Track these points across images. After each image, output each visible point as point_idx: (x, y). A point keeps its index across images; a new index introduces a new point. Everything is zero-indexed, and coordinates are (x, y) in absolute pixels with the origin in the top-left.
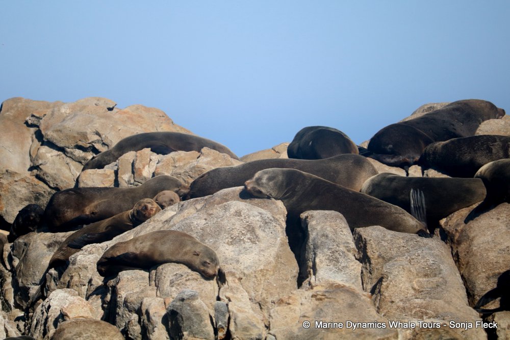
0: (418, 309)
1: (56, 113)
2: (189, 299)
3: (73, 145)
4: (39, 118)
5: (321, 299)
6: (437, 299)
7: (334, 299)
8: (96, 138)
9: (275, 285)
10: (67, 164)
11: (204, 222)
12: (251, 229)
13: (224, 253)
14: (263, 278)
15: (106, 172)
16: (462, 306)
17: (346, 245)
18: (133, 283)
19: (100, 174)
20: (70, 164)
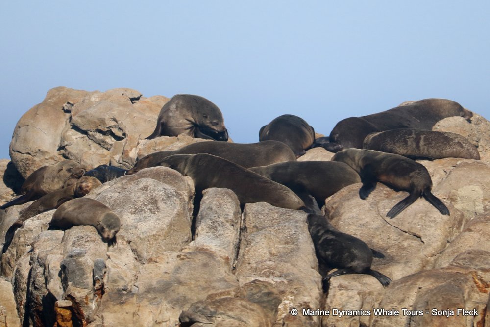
0: (267, 270)
1: (87, 101)
2: (76, 256)
3: (94, 129)
4: (72, 105)
5: (183, 259)
6: (286, 262)
7: (193, 259)
8: (113, 123)
9: (164, 248)
10: (89, 145)
11: (117, 194)
12: (154, 202)
13: (127, 220)
14: (155, 242)
15: (104, 153)
16: (306, 268)
17: (226, 216)
18: (48, 242)
19: (100, 155)
20: (92, 146)
